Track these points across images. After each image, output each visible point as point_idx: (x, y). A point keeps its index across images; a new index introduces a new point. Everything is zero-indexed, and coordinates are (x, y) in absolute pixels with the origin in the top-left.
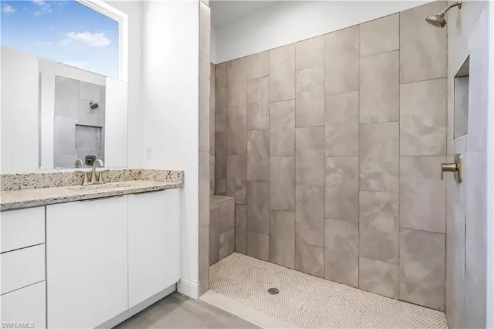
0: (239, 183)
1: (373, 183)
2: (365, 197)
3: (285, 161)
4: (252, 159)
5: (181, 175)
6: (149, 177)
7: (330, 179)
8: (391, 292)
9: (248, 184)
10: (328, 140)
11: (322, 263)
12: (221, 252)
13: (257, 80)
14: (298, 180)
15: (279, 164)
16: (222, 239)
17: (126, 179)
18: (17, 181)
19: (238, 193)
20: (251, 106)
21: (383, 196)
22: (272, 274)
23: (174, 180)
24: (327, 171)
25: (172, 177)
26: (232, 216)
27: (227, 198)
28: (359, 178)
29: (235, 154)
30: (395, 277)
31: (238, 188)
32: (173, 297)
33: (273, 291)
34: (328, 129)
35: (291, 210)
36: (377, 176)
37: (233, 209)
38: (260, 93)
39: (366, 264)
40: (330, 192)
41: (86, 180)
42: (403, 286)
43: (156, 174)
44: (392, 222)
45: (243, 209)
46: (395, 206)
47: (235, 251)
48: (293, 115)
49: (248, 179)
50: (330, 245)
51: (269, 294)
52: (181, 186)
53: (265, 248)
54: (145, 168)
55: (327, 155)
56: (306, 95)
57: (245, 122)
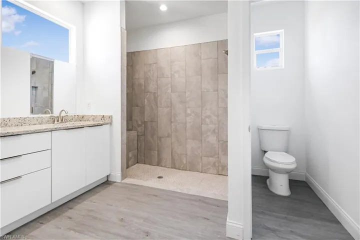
0: (140, 123)
1: (208, 120)
2: (204, 128)
3: (166, 110)
4: (147, 109)
5: (111, 117)
6: (89, 119)
7: (188, 119)
8: (215, 172)
9: (145, 123)
10: (188, 99)
11: (185, 162)
12: (130, 163)
13: (151, 64)
14: (172, 120)
15: (163, 111)
16: (130, 155)
17: (76, 121)
18: (20, 121)
19: (139, 129)
20: (147, 79)
21: (212, 126)
22: (159, 170)
23: (106, 120)
24: (187, 115)
25: (105, 119)
26: (135, 142)
27: (133, 132)
28: (202, 118)
29: (137, 106)
30: (217, 165)
31: (139, 126)
32: (107, 183)
33: (160, 177)
34: (188, 94)
35: (169, 136)
36: (209, 117)
37: (136, 138)
38: (152, 72)
39: (205, 160)
40: (188, 125)
41: (56, 121)
42: (220, 168)
43: (94, 118)
44: (215, 138)
45: (142, 138)
46: (217, 131)
47: (138, 163)
48: (170, 86)
49: (146, 120)
50: (189, 153)
51: (158, 179)
52: (111, 124)
53: (156, 159)
54: (86, 114)
55: (187, 107)
56: (176, 75)
57: (143, 88)
